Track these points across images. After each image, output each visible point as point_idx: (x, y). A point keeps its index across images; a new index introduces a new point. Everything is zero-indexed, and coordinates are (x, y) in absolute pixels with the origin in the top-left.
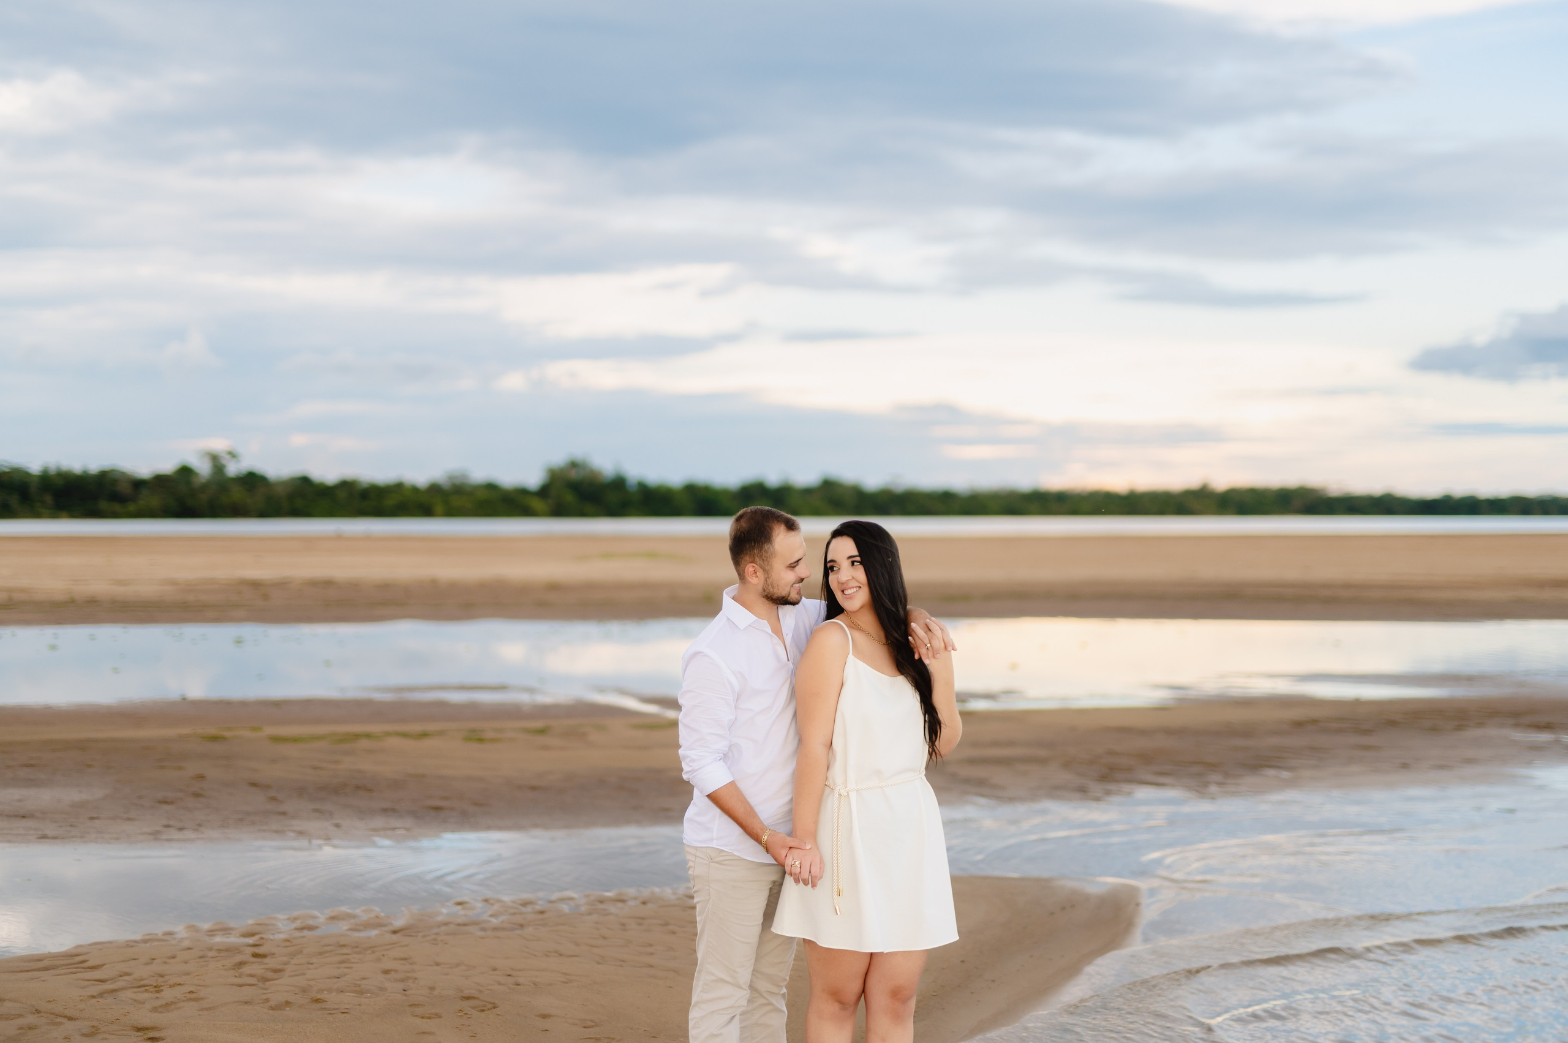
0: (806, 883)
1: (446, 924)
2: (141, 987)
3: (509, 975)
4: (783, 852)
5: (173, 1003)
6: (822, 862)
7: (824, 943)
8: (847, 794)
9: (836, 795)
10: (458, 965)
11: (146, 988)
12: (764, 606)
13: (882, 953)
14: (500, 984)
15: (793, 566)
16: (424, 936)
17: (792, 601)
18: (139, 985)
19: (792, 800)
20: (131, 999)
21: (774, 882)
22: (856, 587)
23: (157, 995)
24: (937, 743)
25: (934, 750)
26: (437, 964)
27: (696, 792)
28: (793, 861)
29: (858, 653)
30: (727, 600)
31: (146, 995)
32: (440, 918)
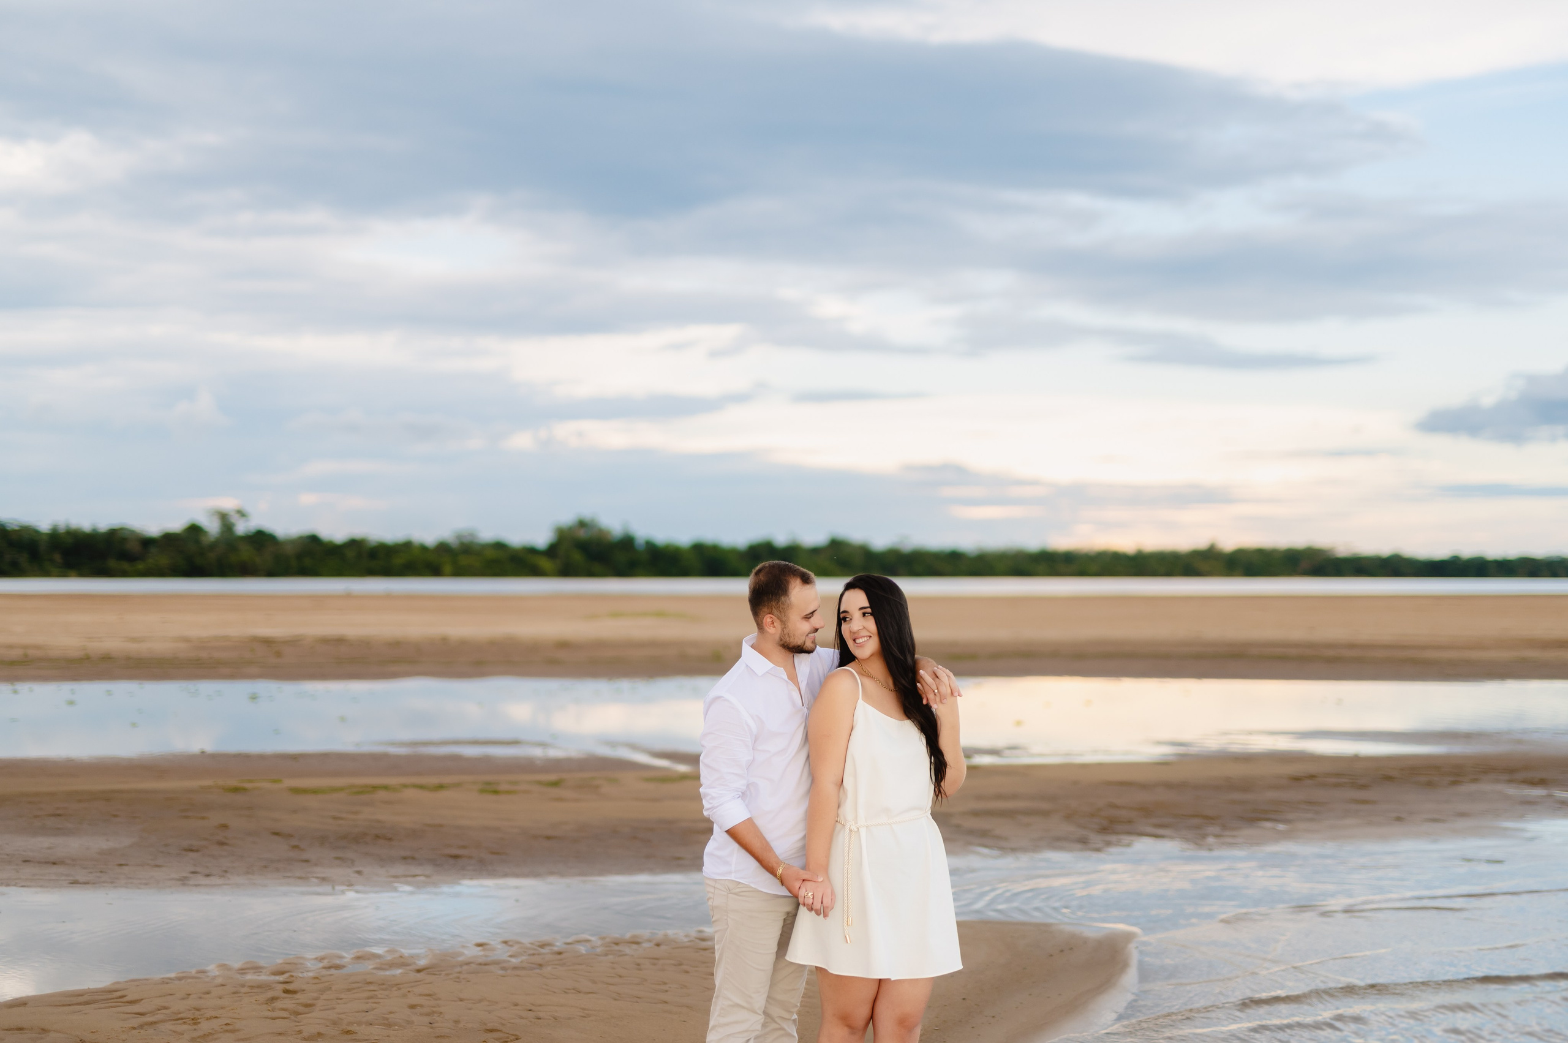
0: (818, 913)
1: (468, 964)
2: (178, 1019)
3: (530, 1010)
4: (797, 884)
5: (210, 1034)
6: (833, 893)
7: (834, 970)
8: (857, 830)
9: (847, 831)
10: (480, 1001)
11: (185, 1020)
12: (780, 654)
13: (889, 979)
14: (522, 1018)
15: (808, 617)
16: (447, 975)
17: (807, 649)
18: (176, 1018)
19: (805, 836)
20: (170, 1030)
21: (788, 913)
22: (867, 636)
23: (195, 1027)
24: (942, 784)
25: (940, 791)
26: (461, 1000)
27: (716, 828)
28: (806, 893)
29: (867, 698)
30: (747, 649)
31: (185, 1027)
32: (460, 959)
